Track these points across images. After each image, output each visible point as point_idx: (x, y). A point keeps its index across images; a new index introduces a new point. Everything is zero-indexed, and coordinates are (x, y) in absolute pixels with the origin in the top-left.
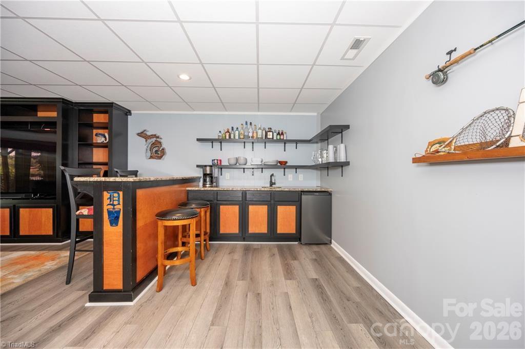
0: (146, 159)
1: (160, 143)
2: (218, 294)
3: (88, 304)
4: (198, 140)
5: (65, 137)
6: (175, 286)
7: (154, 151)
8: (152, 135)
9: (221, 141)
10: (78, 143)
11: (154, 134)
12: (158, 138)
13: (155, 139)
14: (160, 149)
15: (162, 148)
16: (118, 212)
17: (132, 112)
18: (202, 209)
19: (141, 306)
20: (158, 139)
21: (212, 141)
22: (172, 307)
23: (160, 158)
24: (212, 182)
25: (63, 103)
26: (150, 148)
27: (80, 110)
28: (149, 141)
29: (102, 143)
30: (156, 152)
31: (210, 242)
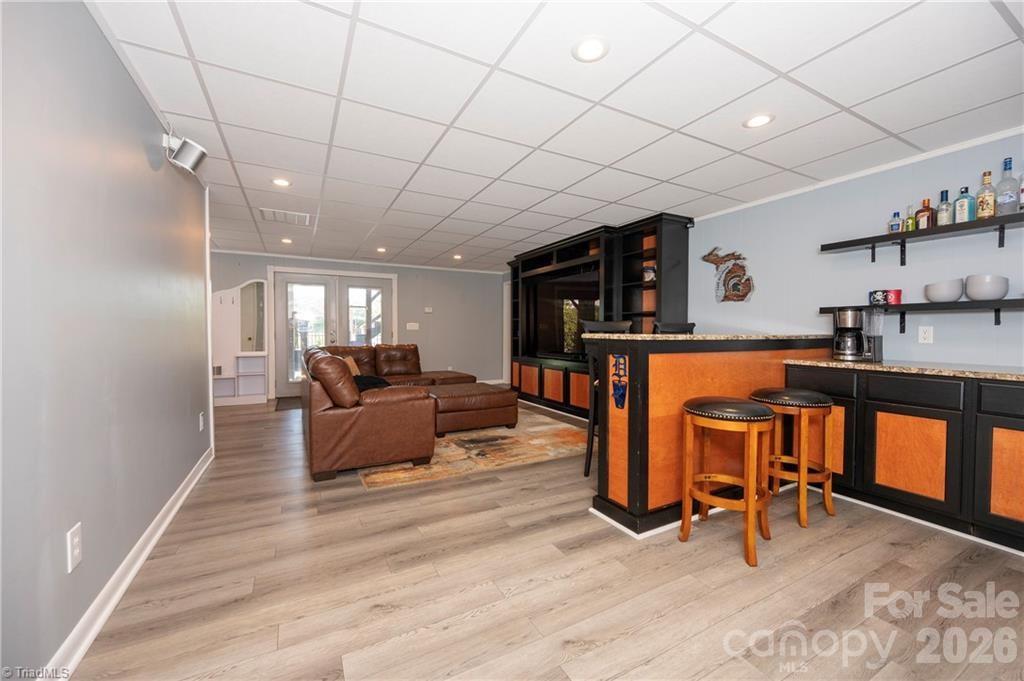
0: (718, 301)
1: (743, 268)
2: (796, 610)
3: (592, 510)
4: (825, 248)
5: (609, 279)
6: (716, 547)
7: (731, 283)
8: (728, 255)
9: (899, 238)
10: (622, 285)
11: (730, 252)
12: (739, 259)
13: (733, 262)
14: (743, 281)
15: (746, 277)
16: (624, 387)
17: (695, 220)
18: (803, 410)
19: (647, 547)
20: (738, 262)
21: (872, 243)
22: (689, 576)
23: (742, 297)
24: (859, 348)
25: (606, 232)
26: (725, 281)
27: (625, 237)
28: (723, 267)
29: (651, 281)
30: (735, 286)
31: (834, 495)
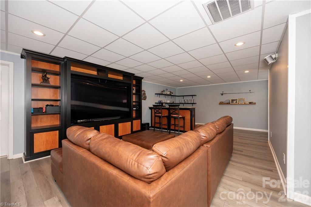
7: (143, 97)
13: (144, 92)
23: (145, 100)
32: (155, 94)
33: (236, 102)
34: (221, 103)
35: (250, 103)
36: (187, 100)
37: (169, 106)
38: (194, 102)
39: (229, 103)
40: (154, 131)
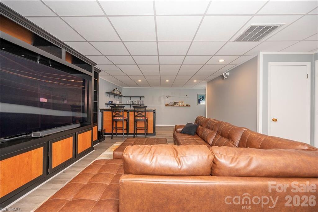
32: (106, 93)
33: (178, 104)
34: (167, 105)
35: (187, 105)
36: (135, 101)
37: (134, 107)
38: (142, 103)
39: (172, 105)
40: (112, 139)
